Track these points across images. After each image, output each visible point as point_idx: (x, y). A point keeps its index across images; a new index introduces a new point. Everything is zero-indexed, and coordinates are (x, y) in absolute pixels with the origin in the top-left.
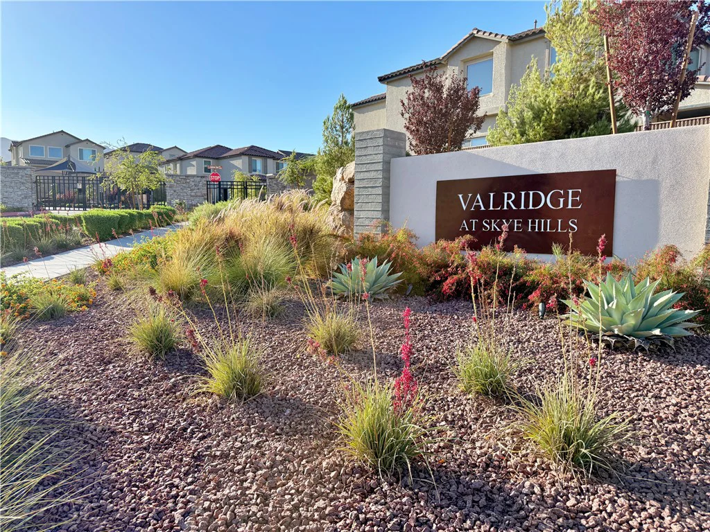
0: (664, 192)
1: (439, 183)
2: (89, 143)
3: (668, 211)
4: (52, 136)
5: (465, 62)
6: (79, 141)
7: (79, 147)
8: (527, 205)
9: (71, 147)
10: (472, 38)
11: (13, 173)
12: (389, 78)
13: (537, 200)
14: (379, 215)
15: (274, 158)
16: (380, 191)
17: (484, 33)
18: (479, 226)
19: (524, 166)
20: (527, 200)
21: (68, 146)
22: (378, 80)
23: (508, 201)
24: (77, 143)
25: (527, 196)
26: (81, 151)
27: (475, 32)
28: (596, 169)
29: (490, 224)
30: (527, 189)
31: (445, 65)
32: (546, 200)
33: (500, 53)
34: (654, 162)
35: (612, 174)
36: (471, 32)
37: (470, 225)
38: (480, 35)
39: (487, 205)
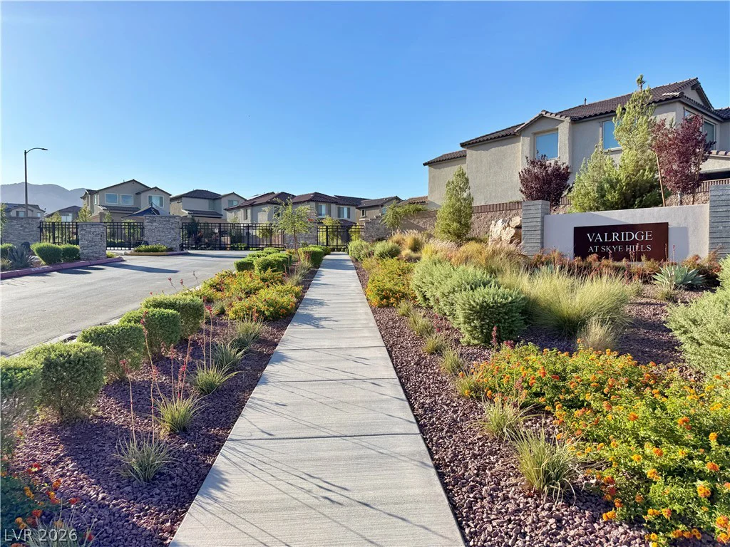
0: (690, 233)
1: (576, 229)
2: (158, 191)
3: (692, 240)
4: (124, 185)
5: (535, 134)
6: (148, 189)
7: (148, 194)
8: (625, 238)
9: (142, 194)
10: (541, 117)
11: (165, 221)
12: (469, 144)
13: (630, 236)
14: (539, 245)
15: (336, 203)
16: (539, 232)
17: (551, 114)
18: (600, 249)
19: (623, 220)
20: (625, 236)
21: (138, 194)
22: (460, 146)
23: (615, 237)
24: (146, 191)
25: (625, 235)
26: (150, 197)
27: (544, 113)
28: (658, 222)
29: (606, 248)
30: (625, 231)
31: (520, 136)
32: (635, 236)
33: (564, 128)
34: (686, 219)
35: (667, 224)
36: (540, 112)
37: (594, 249)
38: (548, 115)
39: (603, 239)
